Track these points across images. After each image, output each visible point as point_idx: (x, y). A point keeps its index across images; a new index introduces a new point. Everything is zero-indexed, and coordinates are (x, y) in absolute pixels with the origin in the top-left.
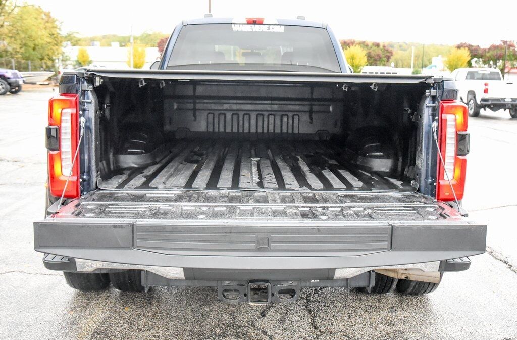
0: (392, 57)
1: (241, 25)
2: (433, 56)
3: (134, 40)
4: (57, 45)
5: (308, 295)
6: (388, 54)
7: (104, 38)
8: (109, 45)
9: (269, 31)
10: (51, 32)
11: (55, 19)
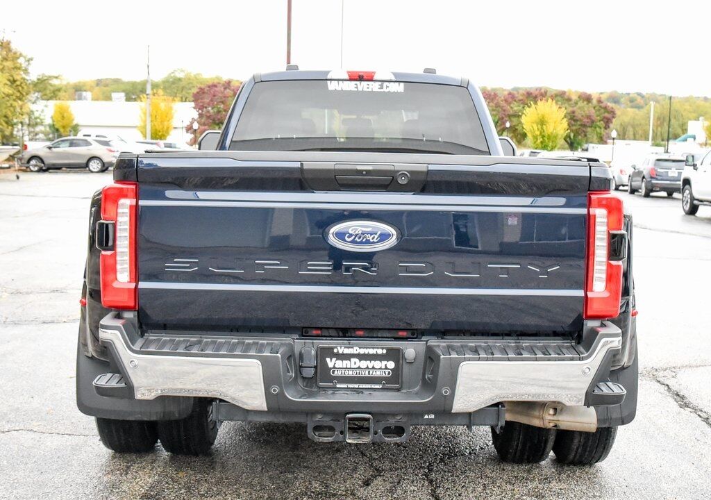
0: (614, 120)
1: (340, 82)
2: (690, 120)
3: (152, 89)
4: (20, 99)
5: (430, 464)
6: (606, 115)
7: (98, 85)
8: (108, 98)
9: (382, 90)
10: (12, 76)
11: (18, 54)
